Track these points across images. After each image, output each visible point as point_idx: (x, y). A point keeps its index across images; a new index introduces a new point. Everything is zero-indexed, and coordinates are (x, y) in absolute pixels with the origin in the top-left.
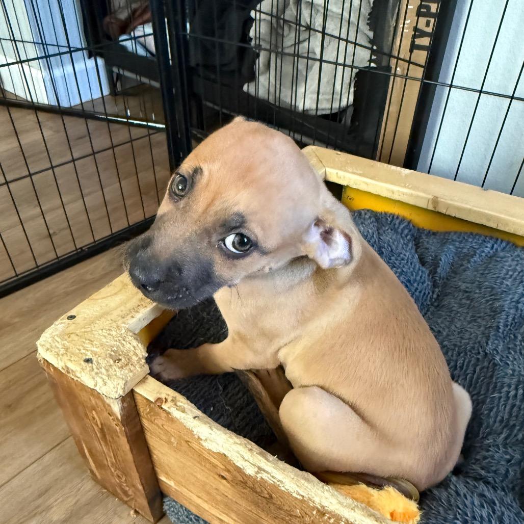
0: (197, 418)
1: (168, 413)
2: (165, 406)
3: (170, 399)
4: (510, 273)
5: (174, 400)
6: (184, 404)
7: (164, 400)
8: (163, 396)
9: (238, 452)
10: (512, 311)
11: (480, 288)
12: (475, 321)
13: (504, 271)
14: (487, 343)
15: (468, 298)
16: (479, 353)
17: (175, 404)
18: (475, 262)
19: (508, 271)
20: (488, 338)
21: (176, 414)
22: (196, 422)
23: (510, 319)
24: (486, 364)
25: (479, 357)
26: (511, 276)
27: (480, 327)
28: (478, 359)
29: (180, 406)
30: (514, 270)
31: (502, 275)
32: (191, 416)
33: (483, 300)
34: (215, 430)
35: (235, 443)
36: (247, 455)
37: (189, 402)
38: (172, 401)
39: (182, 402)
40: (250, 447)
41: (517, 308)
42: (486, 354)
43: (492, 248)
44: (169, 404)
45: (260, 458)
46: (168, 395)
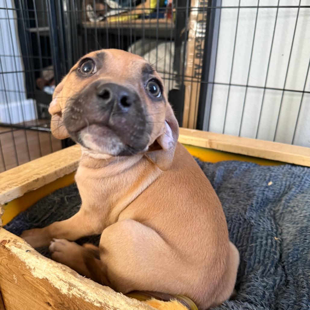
0: (28, 252)
1: (9, 251)
2: (7, 246)
3: (12, 241)
4: (258, 176)
5: (15, 242)
6: (22, 243)
7: (8, 241)
8: (7, 239)
9: (55, 274)
10: (261, 195)
11: (240, 186)
12: (238, 202)
13: (254, 176)
14: (245, 213)
15: (233, 192)
16: (240, 220)
17: (15, 244)
18: (237, 173)
19: (256, 176)
20: (246, 211)
21: (15, 250)
22: (28, 254)
23: (259, 200)
24: (246, 226)
25: (241, 222)
26: (258, 178)
27: (240, 205)
28: (240, 224)
29: (18, 245)
30: (260, 175)
31: (253, 178)
32: (24, 251)
33: (243, 192)
34: (40, 259)
35: (54, 266)
36: (62, 275)
37: (26, 242)
38: (14, 241)
39: (20, 242)
40: (64, 269)
41: (263, 194)
42: (245, 220)
43: (247, 166)
44: (10, 244)
45: (71, 275)
46: (12, 238)
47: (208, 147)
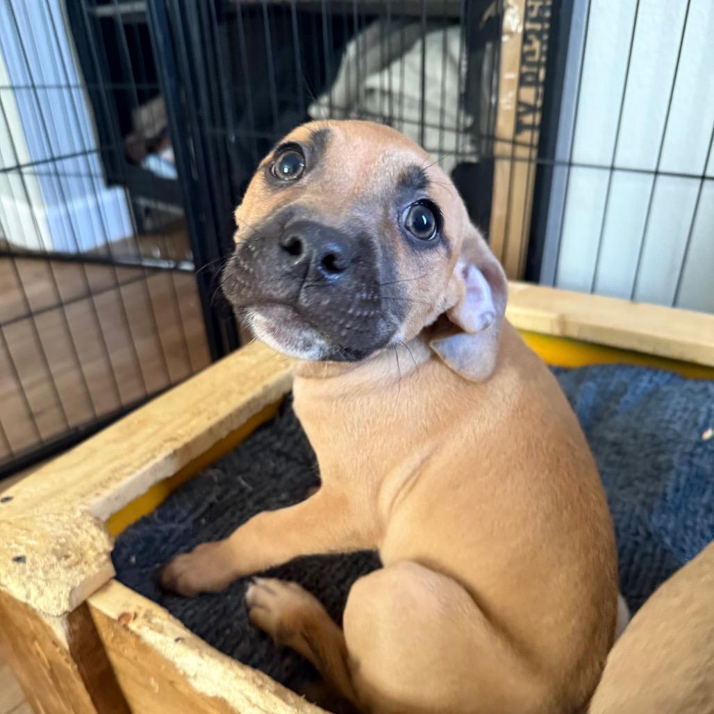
0: (180, 641)
1: (138, 637)
2: (133, 626)
3: (141, 614)
4: (679, 414)
5: (148, 616)
6: (164, 620)
7: (133, 615)
8: (131, 610)
9: (241, 692)
10: (685, 469)
11: (635, 437)
12: (630, 484)
13: (670, 412)
14: (650, 519)
15: (619, 453)
16: (637, 533)
17: (149, 621)
18: (627, 402)
19: (675, 411)
20: (651, 511)
21: (150, 637)
22: (179, 648)
23: (682, 480)
24: (650, 549)
25: (640, 539)
26: (680, 418)
27: (637, 493)
28: (636, 543)
29: (156, 624)
30: (685, 409)
31: (667, 417)
32: (171, 639)
33: (641, 454)
34: (207, 657)
35: (237, 677)
36: (255, 696)
37: (171, 617)
38: (146, 616)
39: (160, 618)
40: (260, 682)
41: (691, 464)
42: (649, 535)
43: (650, 381)
44: (140, 621)
45: (275, 699)
46: (140, 608)
47: (557, 331)
